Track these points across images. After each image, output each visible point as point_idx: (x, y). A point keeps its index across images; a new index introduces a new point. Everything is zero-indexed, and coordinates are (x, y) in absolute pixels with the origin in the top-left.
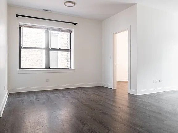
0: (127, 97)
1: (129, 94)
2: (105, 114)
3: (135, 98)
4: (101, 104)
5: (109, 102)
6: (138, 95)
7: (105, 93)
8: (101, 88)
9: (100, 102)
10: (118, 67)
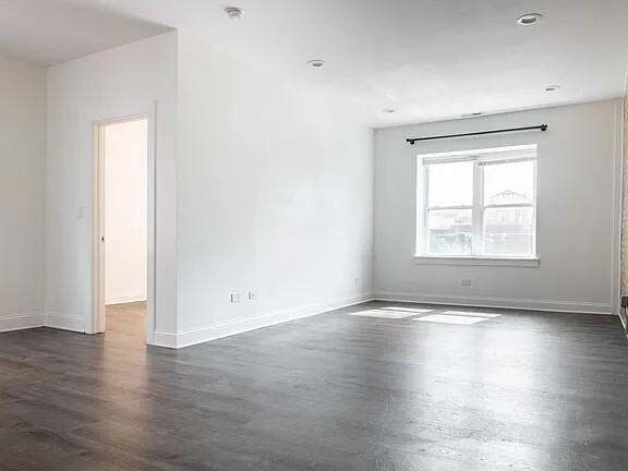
0: (142, 358)
1: (151, 349)
2: (40, 435)
3: (168, 359)
4: (29, 398)
5: (66, 387)
6: (178, 347)
7: (52, 352)
8: (39, 335)
9: (27, 394)
10: (109, 248)
